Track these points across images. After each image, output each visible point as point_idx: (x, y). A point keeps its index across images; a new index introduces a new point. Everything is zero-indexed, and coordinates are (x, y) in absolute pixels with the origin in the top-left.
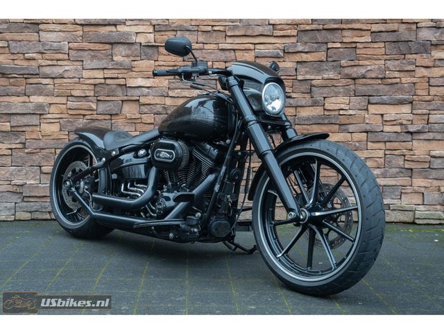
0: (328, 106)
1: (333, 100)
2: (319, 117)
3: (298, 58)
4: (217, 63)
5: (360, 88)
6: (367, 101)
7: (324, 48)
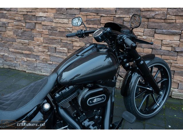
1: (135, 30)
5: (151, 24)
6: (154, 32)
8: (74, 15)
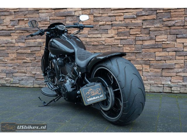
0: (157, 40)
1: (160, 37)
2: (153, 45)
3: (143, 18)
4: (108, 22)
5: (172, 31)
6: (176, 37)
7: (155, 12)
8: (107, 30)
